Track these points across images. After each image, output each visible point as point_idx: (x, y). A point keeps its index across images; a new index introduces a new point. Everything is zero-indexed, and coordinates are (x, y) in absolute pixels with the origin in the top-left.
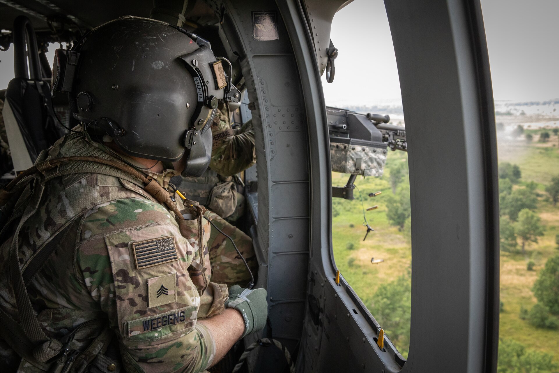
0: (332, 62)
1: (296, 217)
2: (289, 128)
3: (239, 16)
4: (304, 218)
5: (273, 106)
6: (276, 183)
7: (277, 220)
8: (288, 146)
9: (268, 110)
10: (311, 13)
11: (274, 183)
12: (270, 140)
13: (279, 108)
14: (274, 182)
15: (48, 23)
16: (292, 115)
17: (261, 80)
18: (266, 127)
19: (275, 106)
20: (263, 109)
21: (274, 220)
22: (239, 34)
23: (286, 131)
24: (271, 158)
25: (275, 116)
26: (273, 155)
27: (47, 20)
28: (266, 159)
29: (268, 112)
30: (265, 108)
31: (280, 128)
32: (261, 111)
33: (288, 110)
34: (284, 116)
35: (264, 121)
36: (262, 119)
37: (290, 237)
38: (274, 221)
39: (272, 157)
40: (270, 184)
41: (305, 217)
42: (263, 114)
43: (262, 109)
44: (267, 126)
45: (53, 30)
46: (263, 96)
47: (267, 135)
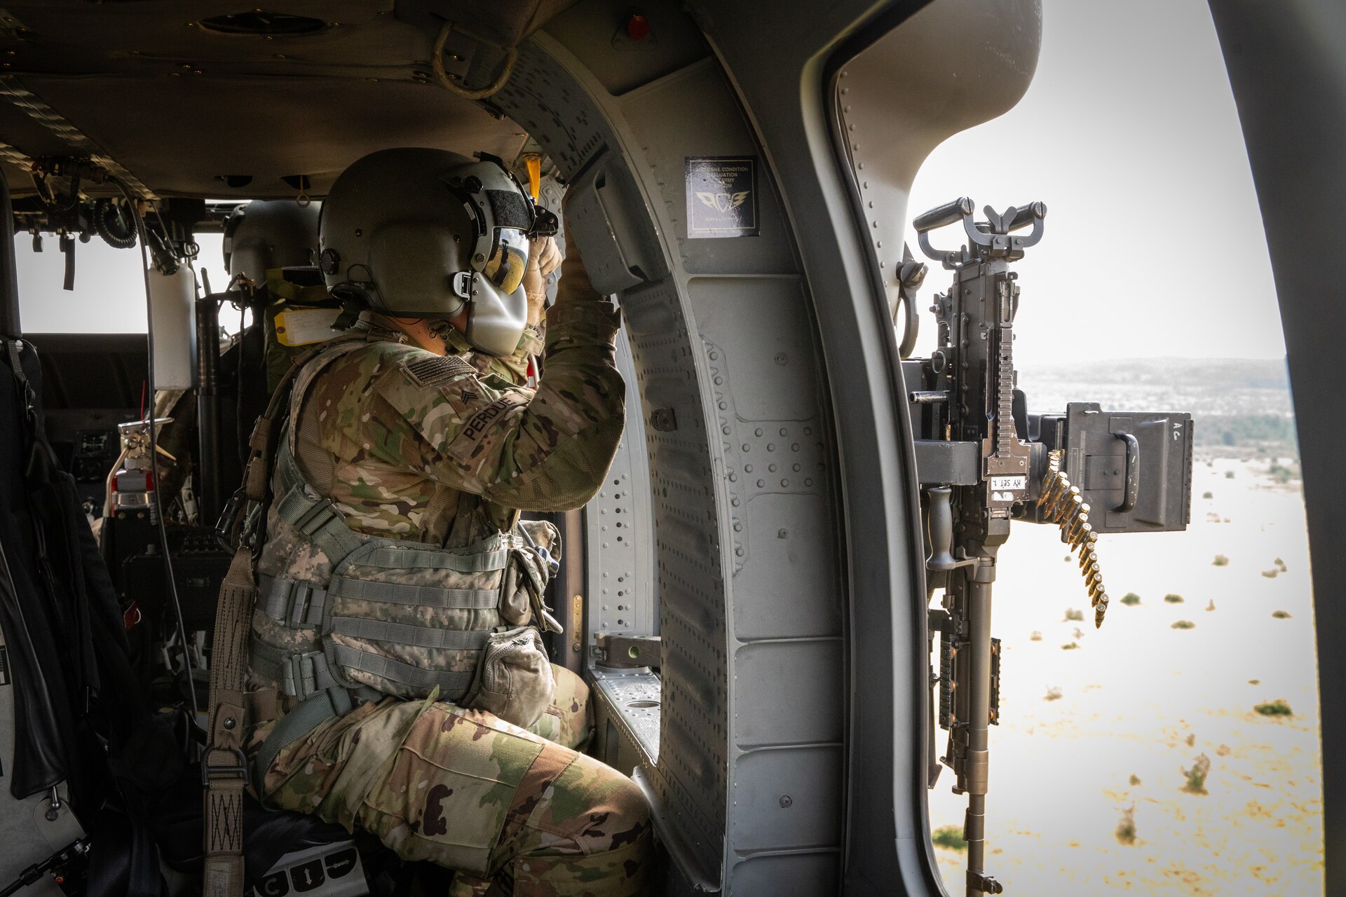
0: (911, 299)
1: (808, 743)
2: (785, 483)
3: (653, 170)
4: (826, 747)
5: (741, 420)
6: (750, 642)
7: (751, 753)
8: (782, 535)
9: (727, 431)
10: (862, 165)
11: (744, 644)
12: (734, 518)
13: (759, 425)
14: (741, 640)
15: (37, 176)
16: (795, 448)
17: (710, 347)
18: (723, 479)
19: (747, 421)
20: (714, 428)
21: (742, 752)
22: (652, 217)
23: (777, 493)
24: (734, 571)
25: (746, 448)
26: (740, 560)
27: (34, 168)
28: (720, 572)
29: (728, 437)
30: (721, 426)
31: (761, 484)
32: (710, 434)
33: (784, 432)
34: (771, 448)
35: (718, 462)
36: (712, 456)
37: (785, 803)
38: (742, 757)
39: (738, 567)
40: (733, 645)
41: (830, 744)
42: (716, 441)
43: (712, 430)
44: (725, 478)
45: (48, 197)
46: (716, 393)
47: (725, 502)
